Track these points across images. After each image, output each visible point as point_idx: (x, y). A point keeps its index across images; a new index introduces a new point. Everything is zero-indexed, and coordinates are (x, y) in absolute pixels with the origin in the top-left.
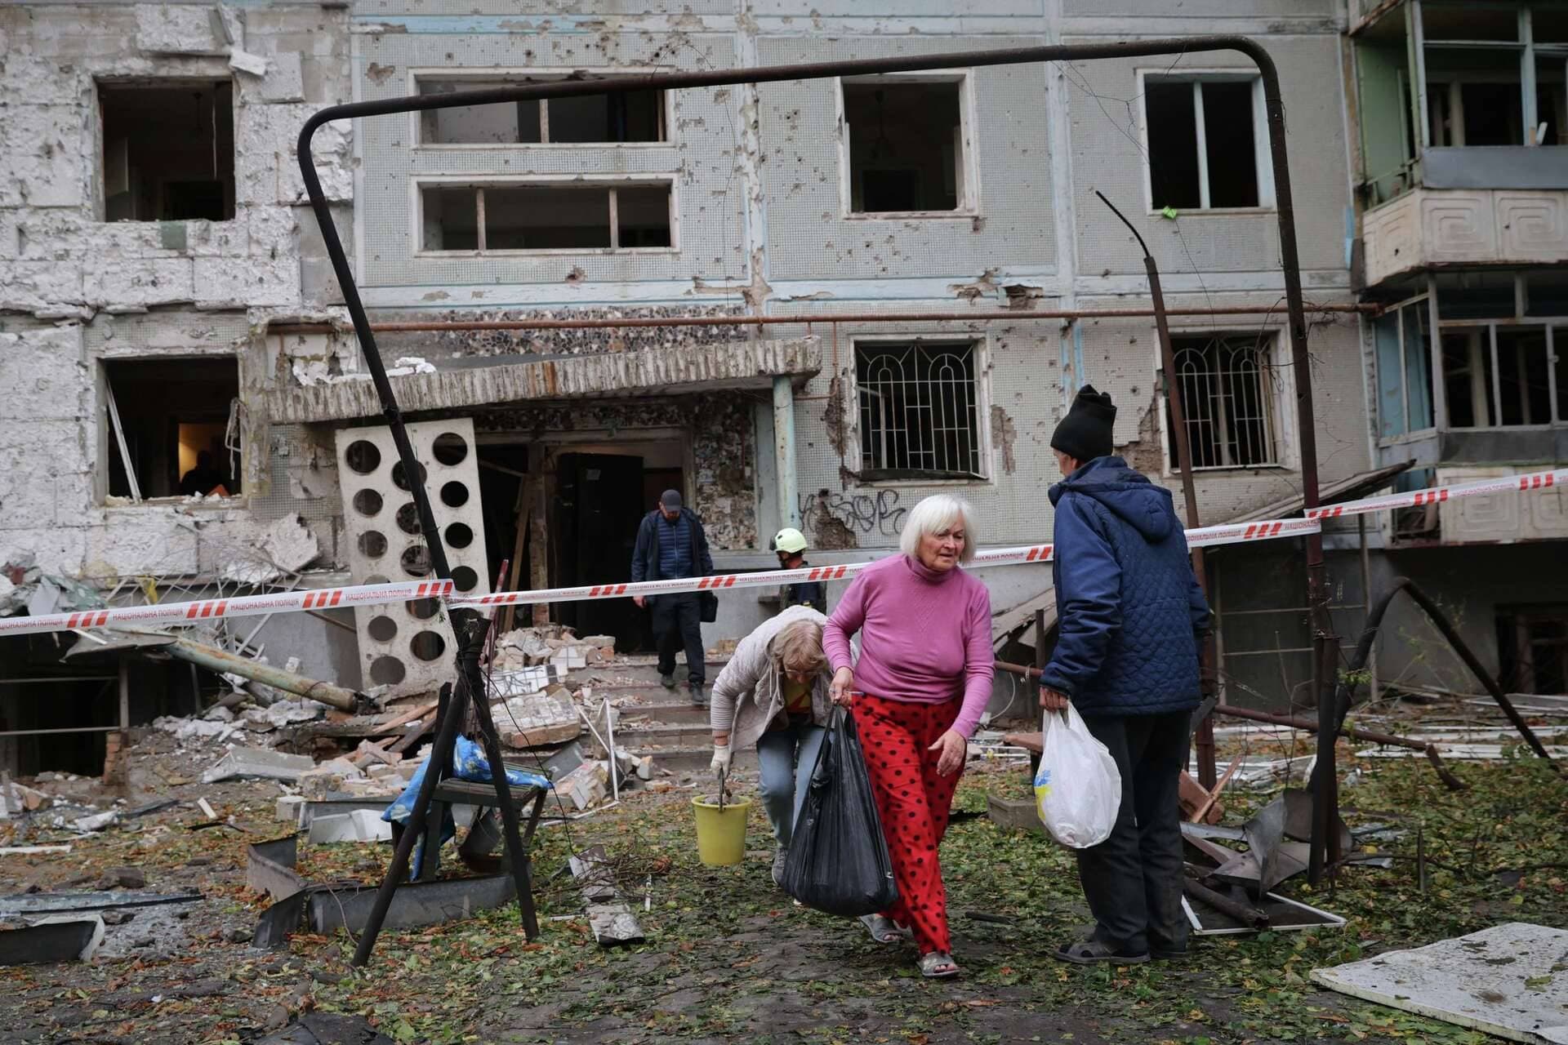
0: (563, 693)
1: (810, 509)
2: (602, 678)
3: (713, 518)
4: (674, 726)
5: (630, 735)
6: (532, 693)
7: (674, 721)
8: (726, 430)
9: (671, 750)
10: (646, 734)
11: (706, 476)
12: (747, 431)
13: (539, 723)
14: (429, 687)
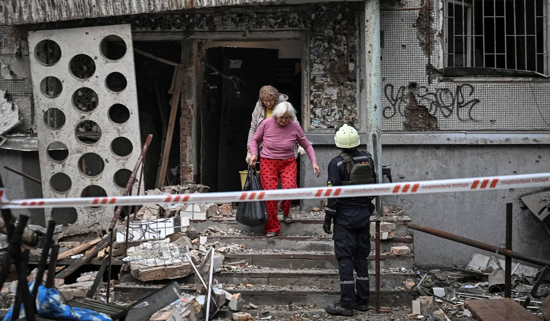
0: (184, 240)
1: (401, 98)
2: (218, 229)
3: (323, 103)
4: (266, 270)
5: (230, 275)
6: (160, 239)
7: (266, 266)
8: (335, 34)
9: (260, 289)
10: (242, 275)
11: (318, 69)
12: (352, 35)
13: (160, 262)
14: (92, 228)
